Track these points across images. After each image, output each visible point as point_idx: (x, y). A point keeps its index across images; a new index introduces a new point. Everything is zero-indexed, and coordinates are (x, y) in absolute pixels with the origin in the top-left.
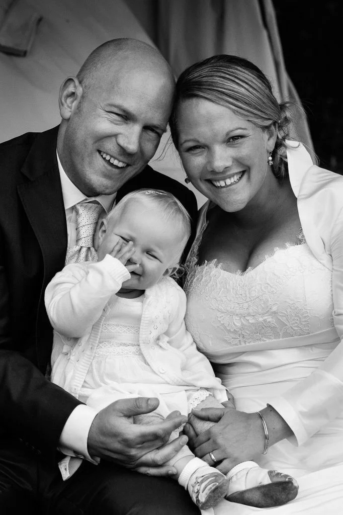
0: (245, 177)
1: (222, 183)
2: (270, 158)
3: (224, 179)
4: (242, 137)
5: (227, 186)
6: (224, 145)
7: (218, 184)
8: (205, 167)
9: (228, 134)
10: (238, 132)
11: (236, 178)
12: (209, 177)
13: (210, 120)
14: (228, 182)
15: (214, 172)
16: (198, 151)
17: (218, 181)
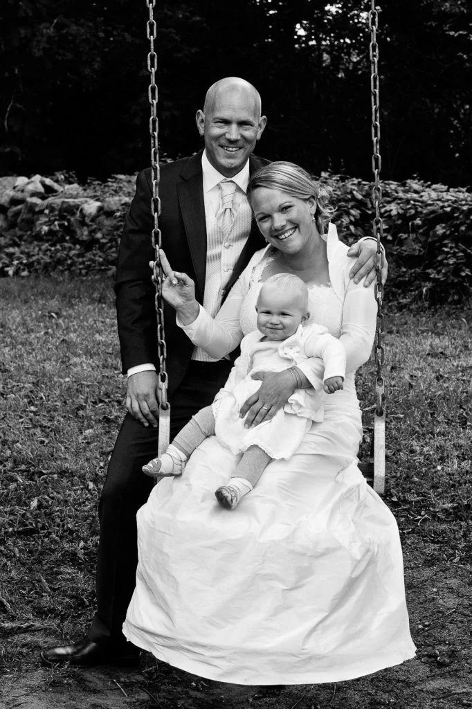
0: (297, 230)
1: (283, 236)
2: (314, 218)
3: (284, 233)
4: (290, 207)
5: (286, 238)
6: (280, 213)
7: (281, 237)
8: (271, 228)
9: (280, 206)
10: (287, 204)
11: (291, 232)
12: (275, 234)
13: (268, 199)
14: (287, 235)
15: (277, 230)
16: (266, 219)
17: (281, 235)
